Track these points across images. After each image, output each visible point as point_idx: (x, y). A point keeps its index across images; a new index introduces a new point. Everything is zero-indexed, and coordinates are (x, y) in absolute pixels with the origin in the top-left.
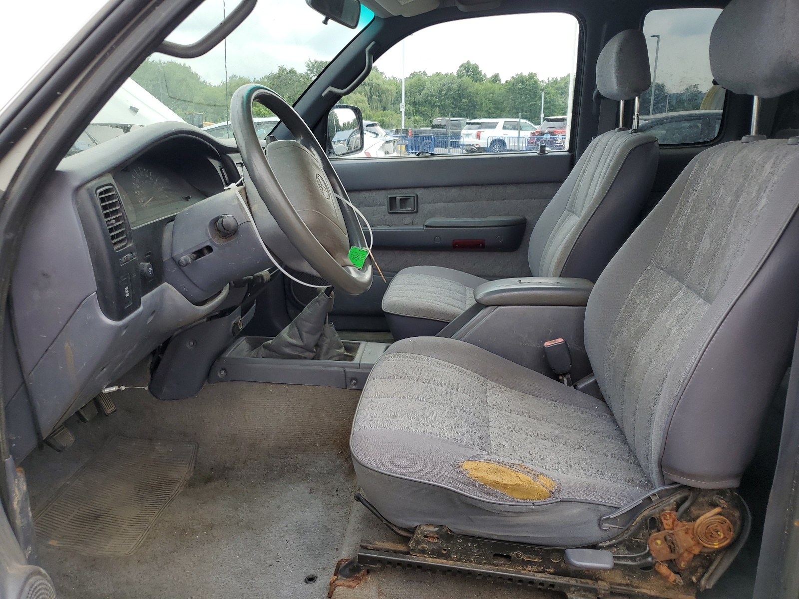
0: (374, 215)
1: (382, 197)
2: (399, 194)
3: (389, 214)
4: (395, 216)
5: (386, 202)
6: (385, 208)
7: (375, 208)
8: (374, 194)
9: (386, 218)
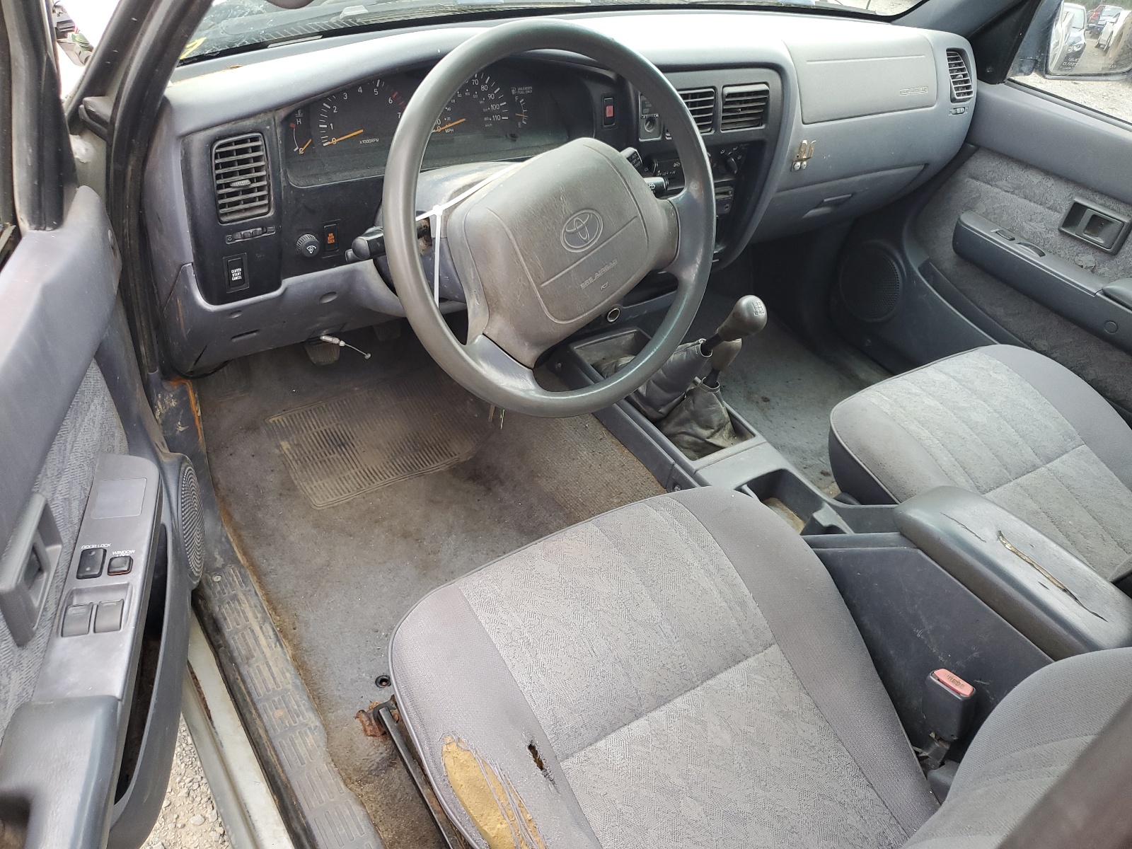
0: (1031, 221)
1: (1064, 198)
2: (1095, 206)
3: (1057, 232)
4: (1068, 242)
5: (1066, 208)
6: (1059, 217)
7: (1040, 208)
8: (1050, 183)
9: (1049, 236)
